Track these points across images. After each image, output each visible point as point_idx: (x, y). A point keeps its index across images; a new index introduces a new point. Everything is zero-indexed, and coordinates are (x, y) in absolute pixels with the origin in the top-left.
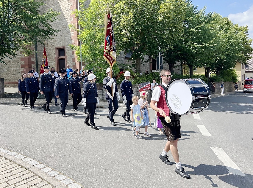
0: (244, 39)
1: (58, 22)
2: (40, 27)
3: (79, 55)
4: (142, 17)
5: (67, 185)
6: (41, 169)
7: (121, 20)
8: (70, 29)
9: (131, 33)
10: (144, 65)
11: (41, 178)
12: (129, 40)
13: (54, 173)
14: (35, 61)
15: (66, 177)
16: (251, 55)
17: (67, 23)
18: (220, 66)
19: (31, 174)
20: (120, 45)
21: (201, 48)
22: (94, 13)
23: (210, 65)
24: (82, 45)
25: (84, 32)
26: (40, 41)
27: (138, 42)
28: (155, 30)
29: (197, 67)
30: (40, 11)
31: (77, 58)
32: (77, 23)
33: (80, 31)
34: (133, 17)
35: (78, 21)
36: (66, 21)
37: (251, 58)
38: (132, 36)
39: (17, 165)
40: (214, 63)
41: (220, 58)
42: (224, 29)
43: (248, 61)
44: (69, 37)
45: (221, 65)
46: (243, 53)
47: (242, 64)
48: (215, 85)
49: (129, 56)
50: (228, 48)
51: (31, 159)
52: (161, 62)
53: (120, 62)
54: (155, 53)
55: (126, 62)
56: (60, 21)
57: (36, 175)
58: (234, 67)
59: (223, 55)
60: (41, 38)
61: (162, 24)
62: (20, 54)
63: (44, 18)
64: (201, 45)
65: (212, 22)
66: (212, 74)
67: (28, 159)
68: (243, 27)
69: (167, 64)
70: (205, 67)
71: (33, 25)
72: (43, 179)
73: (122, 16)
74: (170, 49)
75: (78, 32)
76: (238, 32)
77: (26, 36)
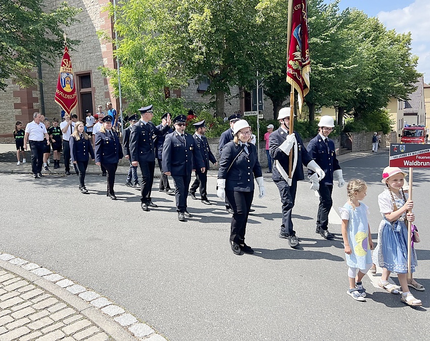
0: (404, 57)
1: (77, 26)
2: (46, 36)
3: (116, 86)
4: (227, 17)
5: (100, 309)
6: (55, 283)
7: (190, 22)
8: (100, 39)
9: (208, 46)
10: (230, 104)
11: (56, 297)
12: (204, 58)
13: (77, 289)
14: (39, 96)
15: (98, 295)
16: (415, 85)
17: (94, 28)
18: (362, 104)
19: (38, 291)
20: (189, 68)
21: (330, 72)
22: (141, 10)
23: (345, 102)
24: (121, 68)
25: (125, 45)
26: (47, 62)
27: (219, 62)
28: (249, 40)
29: (321, 107)
30: (44, 6)
31: (112, 91)
32: (112, 28)
33: (116, 42)
34: (212, 17)
35: (113, 24)
36: (92, 25)
37: (414, 89)
38: (210, 51)
39: (14, 276)
40: (352, 99)
41: (361, 90)
42: (370, 39)
43: (410, 96)
44: (98, 54)
45: (364, 102)
46: (402, 82)
47: (400, 100)
48: (353, 137)
49: (204, 87)
50: (377, 73)
51: (38, 266)
52: (260, 99)
53: (189, 98)
54: (249, 82)
55: (199, 99)
56: (82, 25)
57: (46, 292)
58: (386, 105)
59: (367, 85)
60: (48, 55)
61: (263, 29)
62: (12, 85)
63: (53, 19)
64: (330, 68)
65: (351, 26)
66: (347, 119)
67: (31, 266)
68: (403, 35)
69: (270, 101)
70: (335, 107)
71: (32, 32)
72: (59, 299)
73: (191, 15)
74: (276, 75)
75: (113, 44)
76: (394, 44)
77: (21, 52)
